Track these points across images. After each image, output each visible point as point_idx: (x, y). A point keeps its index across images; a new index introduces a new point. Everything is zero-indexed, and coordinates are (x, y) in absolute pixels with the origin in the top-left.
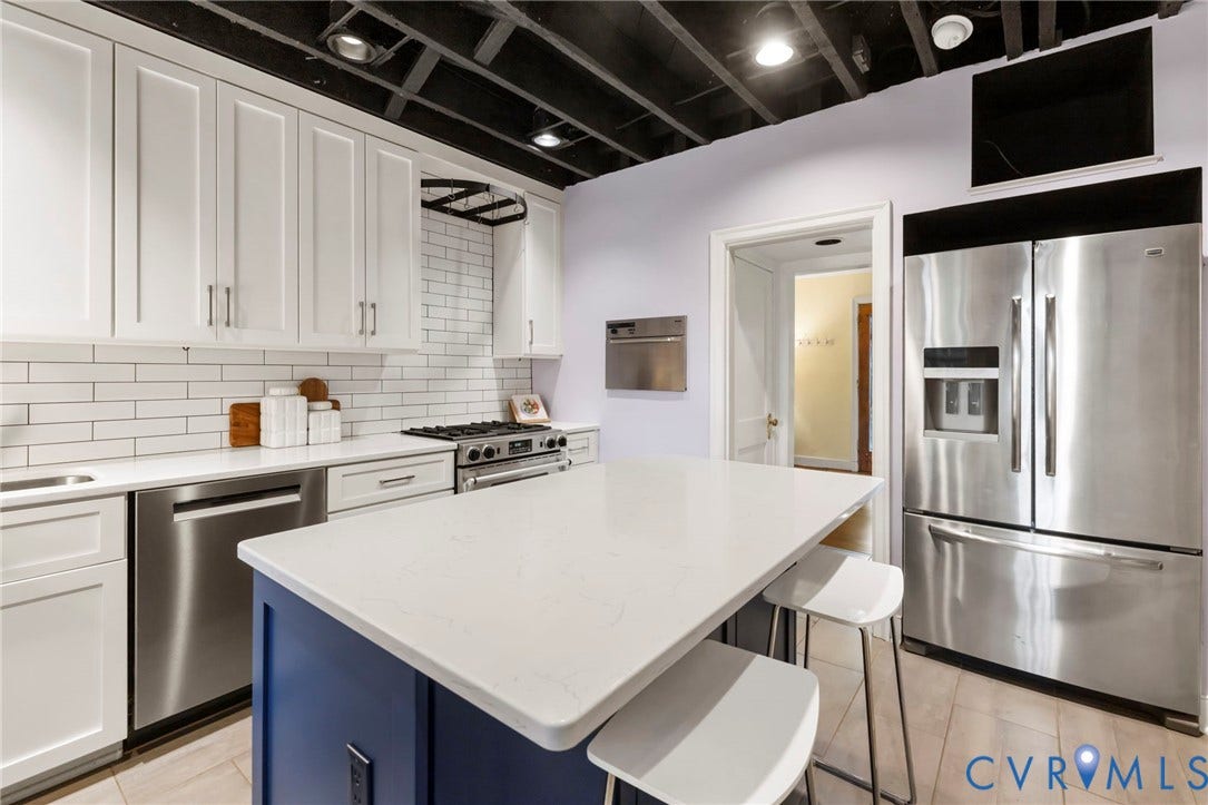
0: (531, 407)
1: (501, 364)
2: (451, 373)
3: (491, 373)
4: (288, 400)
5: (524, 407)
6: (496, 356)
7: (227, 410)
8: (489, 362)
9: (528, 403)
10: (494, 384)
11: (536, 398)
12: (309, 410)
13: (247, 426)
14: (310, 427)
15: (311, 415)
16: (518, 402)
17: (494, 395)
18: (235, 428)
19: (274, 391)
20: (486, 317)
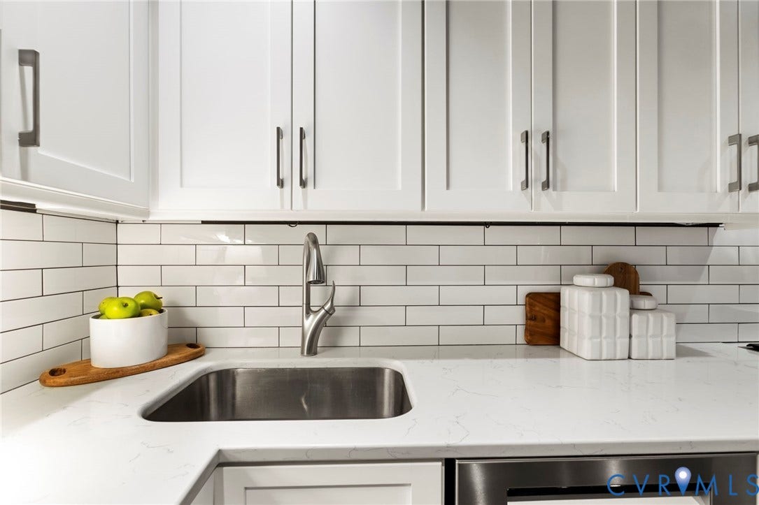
4: (605, 295)
7: (522, 300)
12: (633, 309)
13: (544, 321)
14: (633, 335)
15: (635, 317)
18: (532, 323)
19: (579, 280)
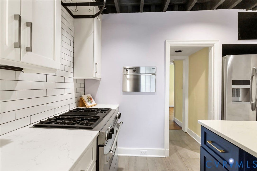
0: (90, 100)
1: (76, 81)
2: (58, 86)
3: (72, 85)
5: (88, 100)
6: (75, 78)
8: (71, 80)
9: (88, 98)
10: (73, 91)
11: (90, 96)
16: (85, 97)
17: (73, 95)
20: (71, 59)
